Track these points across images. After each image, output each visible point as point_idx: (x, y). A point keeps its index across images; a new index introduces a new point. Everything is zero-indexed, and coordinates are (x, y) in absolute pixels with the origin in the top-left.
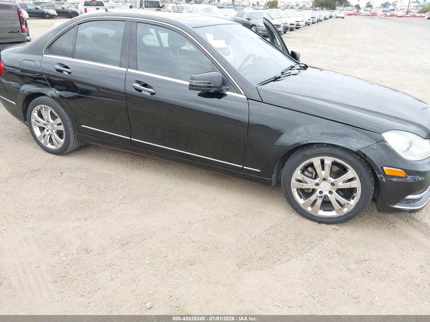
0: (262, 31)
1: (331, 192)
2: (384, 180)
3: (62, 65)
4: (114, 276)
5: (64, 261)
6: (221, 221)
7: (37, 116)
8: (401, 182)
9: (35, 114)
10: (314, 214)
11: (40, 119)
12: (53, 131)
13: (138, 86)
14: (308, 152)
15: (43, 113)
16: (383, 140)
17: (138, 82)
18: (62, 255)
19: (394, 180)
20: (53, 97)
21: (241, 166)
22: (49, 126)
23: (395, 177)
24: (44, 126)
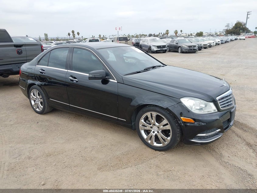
0: (185, 49)
1: (158, 132)
2: (182, 124)
3: (42, 70)
4: (35, 169)
5: (17, 162)
6: (102, 147)
7: (33, 95)
8: (192, 126)
9: (32, 94)
10: (152, 145)
11: (34, 96)
12: (39, 102)
13: (71, 78)
14: (144, 109)
15: (35, 93)
16: (181, 102)
17: (71, 76)
18: (17, 159)
19: (188, 124)
20: (38, 85)
21: (117, 118)
22: (37, 100)
23: (188, 123)
24: (36, 100)
